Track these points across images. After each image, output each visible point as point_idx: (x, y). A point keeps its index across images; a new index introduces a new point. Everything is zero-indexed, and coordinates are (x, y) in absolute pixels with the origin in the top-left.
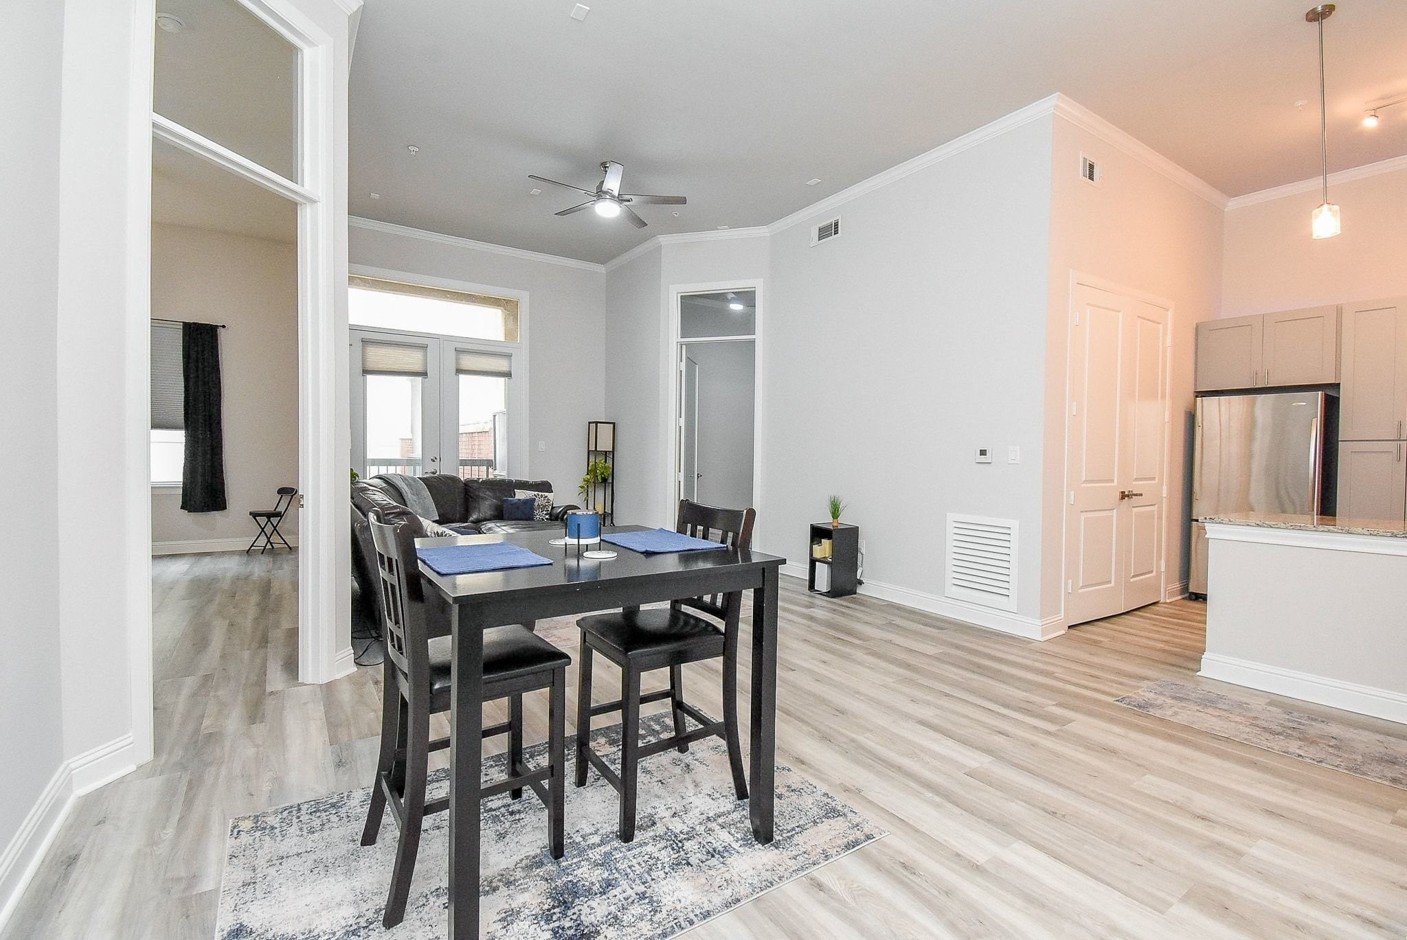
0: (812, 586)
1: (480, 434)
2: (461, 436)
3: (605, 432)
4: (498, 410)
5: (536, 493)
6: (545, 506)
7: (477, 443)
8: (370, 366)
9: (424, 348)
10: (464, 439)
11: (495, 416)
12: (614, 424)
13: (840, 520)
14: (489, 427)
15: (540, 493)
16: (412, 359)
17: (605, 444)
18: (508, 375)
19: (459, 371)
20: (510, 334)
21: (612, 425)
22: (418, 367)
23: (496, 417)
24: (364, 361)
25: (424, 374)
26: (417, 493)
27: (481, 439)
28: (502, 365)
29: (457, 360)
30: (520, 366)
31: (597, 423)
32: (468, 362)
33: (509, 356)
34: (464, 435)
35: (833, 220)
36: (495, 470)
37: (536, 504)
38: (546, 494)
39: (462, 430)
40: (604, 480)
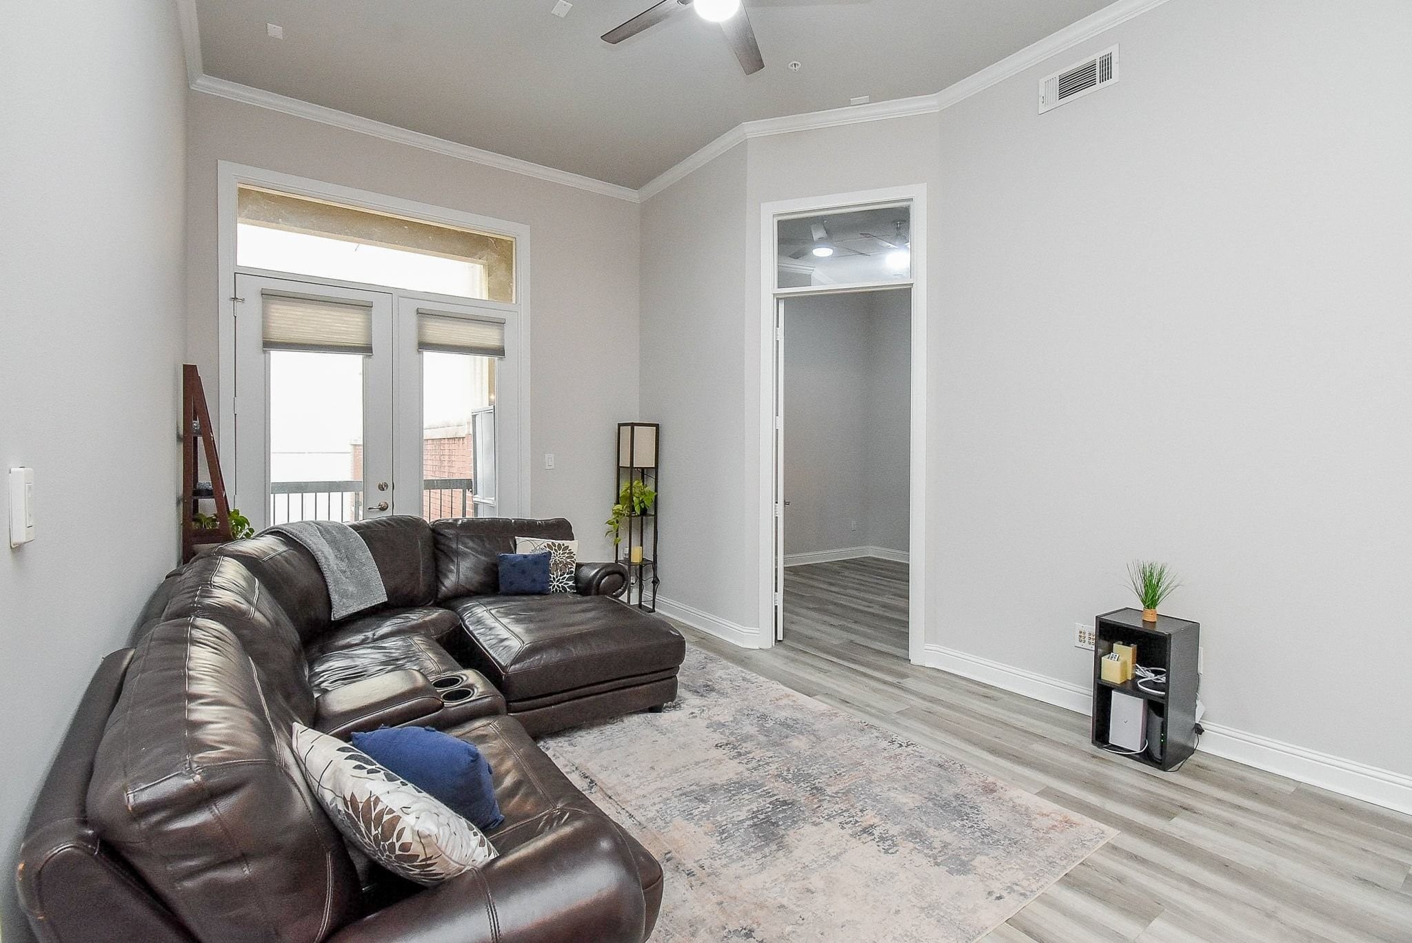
0: (1101, 735)
1: (451, 441)
2: (425, 443)
3: (645, 437)
4: (479, 407)
5: (550, 542)
6: (566, 565)
7: (446, 452)
8: (276, 335)
9: (367, 307)
10: (429, 447)
11: (474, 417)
12: (657, 426)
13: (1160, 609)
14: (466, 430)
15: (557, 542)
16: (348, 326)
17: (644, 458)
18: (499, 352)
19: (424, 346)
20: (500, 290)
21: (655, 428)
22: (358, 340)
23: (478, 418)
24: (265, 327)
25: (366, 350)
26: (348, 556)
27: (453, 447)
28: (489, 337)
29: (420, 328)
30: (518, 339)
31: (633, 425)
32: (437, 331)
33: (500, 323)
34: (430, 442)
35: (1096, 57)
36: (476, 493)
37: (552, 562)
38: (566, 543)
39: (427, 434)
40: (644, 512)
